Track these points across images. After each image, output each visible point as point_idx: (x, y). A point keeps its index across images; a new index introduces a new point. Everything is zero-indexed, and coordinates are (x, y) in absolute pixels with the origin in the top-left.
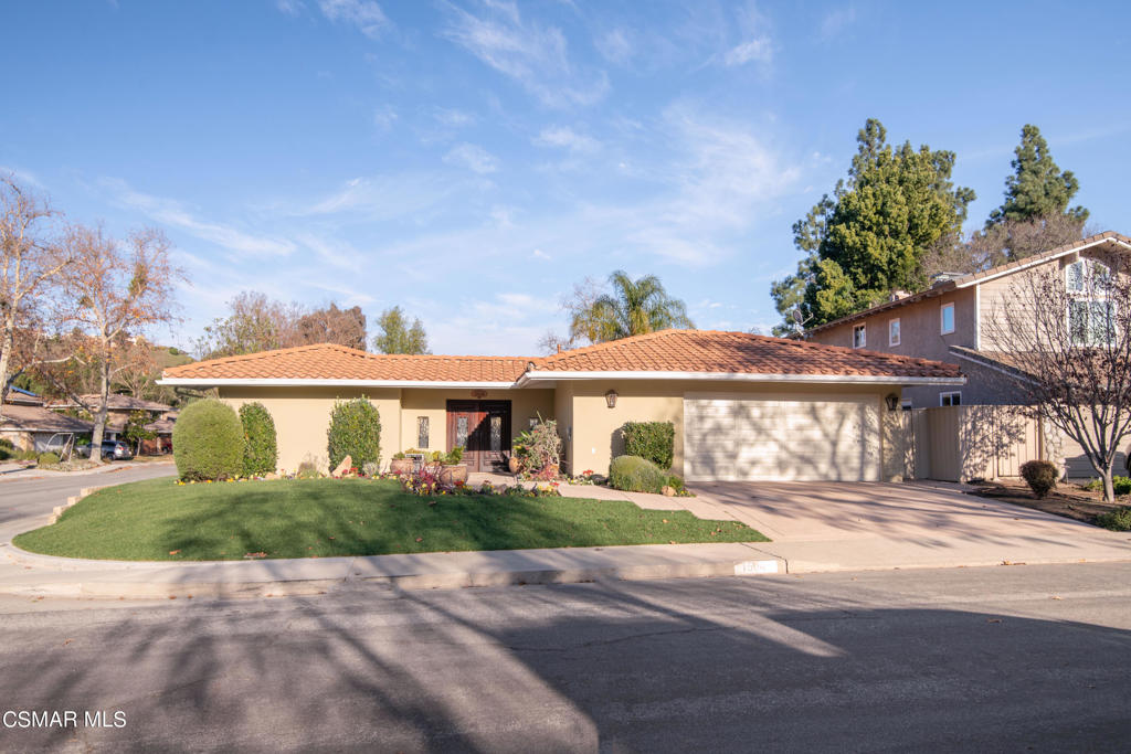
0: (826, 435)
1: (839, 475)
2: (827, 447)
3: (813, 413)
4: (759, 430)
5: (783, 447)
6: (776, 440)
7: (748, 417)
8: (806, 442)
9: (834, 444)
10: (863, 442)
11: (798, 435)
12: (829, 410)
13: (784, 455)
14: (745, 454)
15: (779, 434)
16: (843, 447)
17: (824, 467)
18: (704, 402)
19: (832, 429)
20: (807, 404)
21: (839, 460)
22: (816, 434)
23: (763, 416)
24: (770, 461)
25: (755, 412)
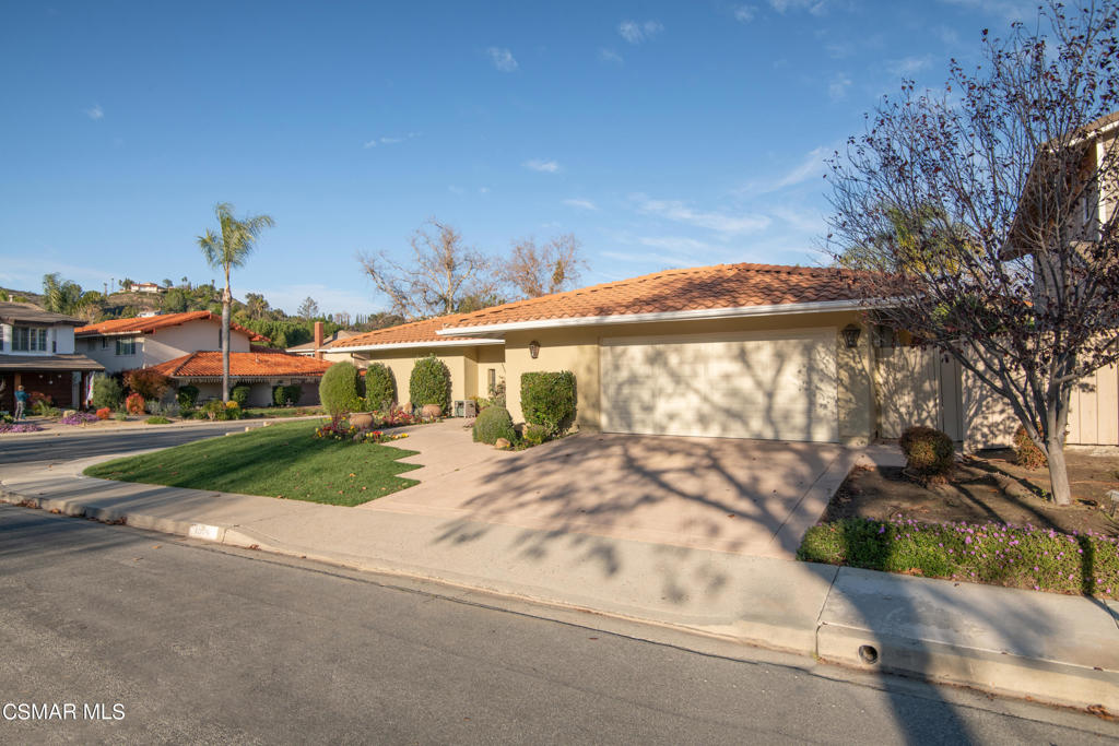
0: (759, 384)
1: (777, 432)
2: (760, 399)
3: (743, 357)
4: (677, 378)
5: (705, 399)
6: (697, 391)
7: (666, 364)
8: (734, 393)
9: (770, 395)
10: (810, 392)
11: (723, 385)
12: (763, 352)
13: (706, 409)
14: (663, 407)
15: (700, 384)
16: (781, 400)
17: (757, 424)
18: (619, 349)
19: (766, 376)
20: (735, 346)
21: (776, 415)
22: (746, 384)
23: (682, 363)
24: (689, 416)
25: (673, 360)
